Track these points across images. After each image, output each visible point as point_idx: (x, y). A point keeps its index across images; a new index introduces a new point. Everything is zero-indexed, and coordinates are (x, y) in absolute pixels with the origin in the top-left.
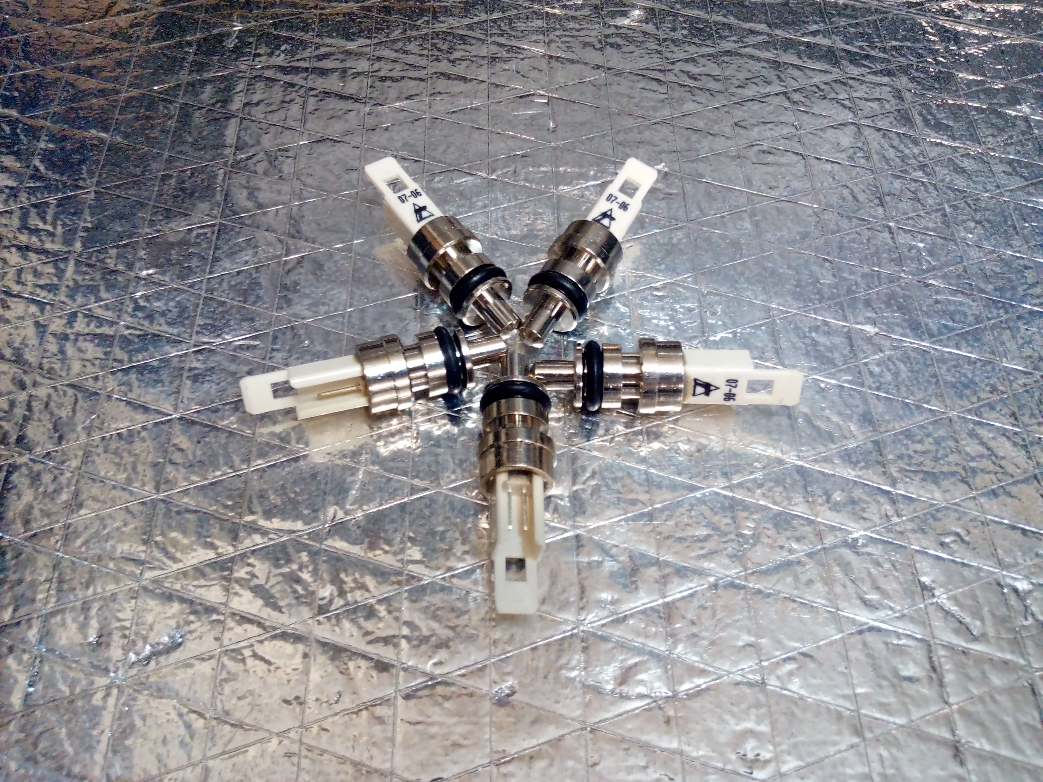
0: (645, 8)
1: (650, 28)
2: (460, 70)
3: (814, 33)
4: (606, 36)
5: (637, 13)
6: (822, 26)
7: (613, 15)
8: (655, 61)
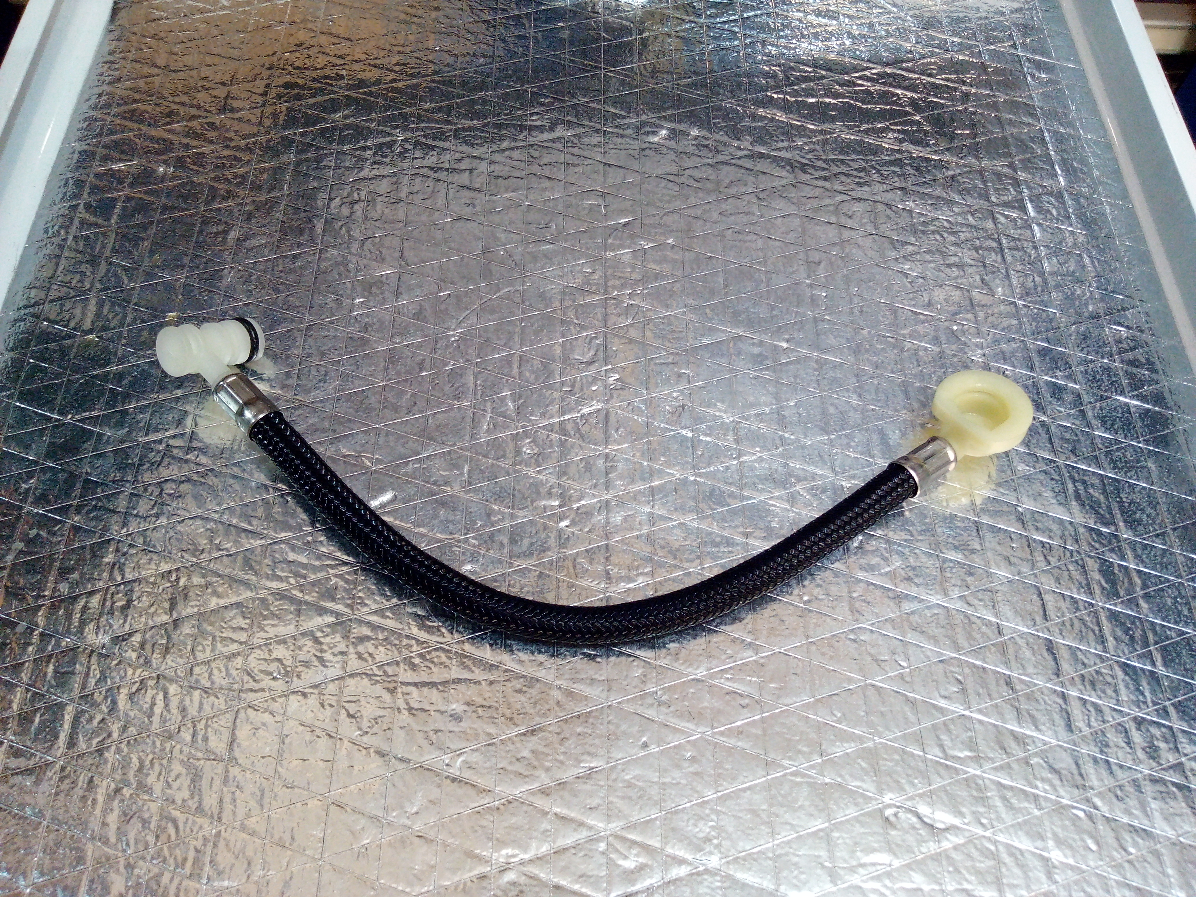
0: (669, 129)
1: (672, 144)
2: (546, 172)
3: (780, 150)
4: (643, 150)
5: (664, 132)
6: (786, 144)
7: (648, 133)
8: (674, 169)
